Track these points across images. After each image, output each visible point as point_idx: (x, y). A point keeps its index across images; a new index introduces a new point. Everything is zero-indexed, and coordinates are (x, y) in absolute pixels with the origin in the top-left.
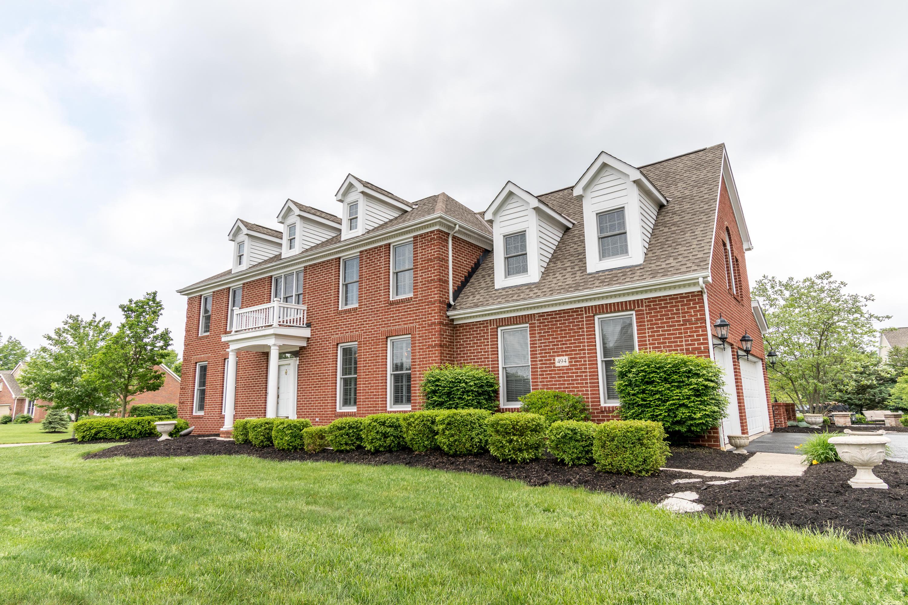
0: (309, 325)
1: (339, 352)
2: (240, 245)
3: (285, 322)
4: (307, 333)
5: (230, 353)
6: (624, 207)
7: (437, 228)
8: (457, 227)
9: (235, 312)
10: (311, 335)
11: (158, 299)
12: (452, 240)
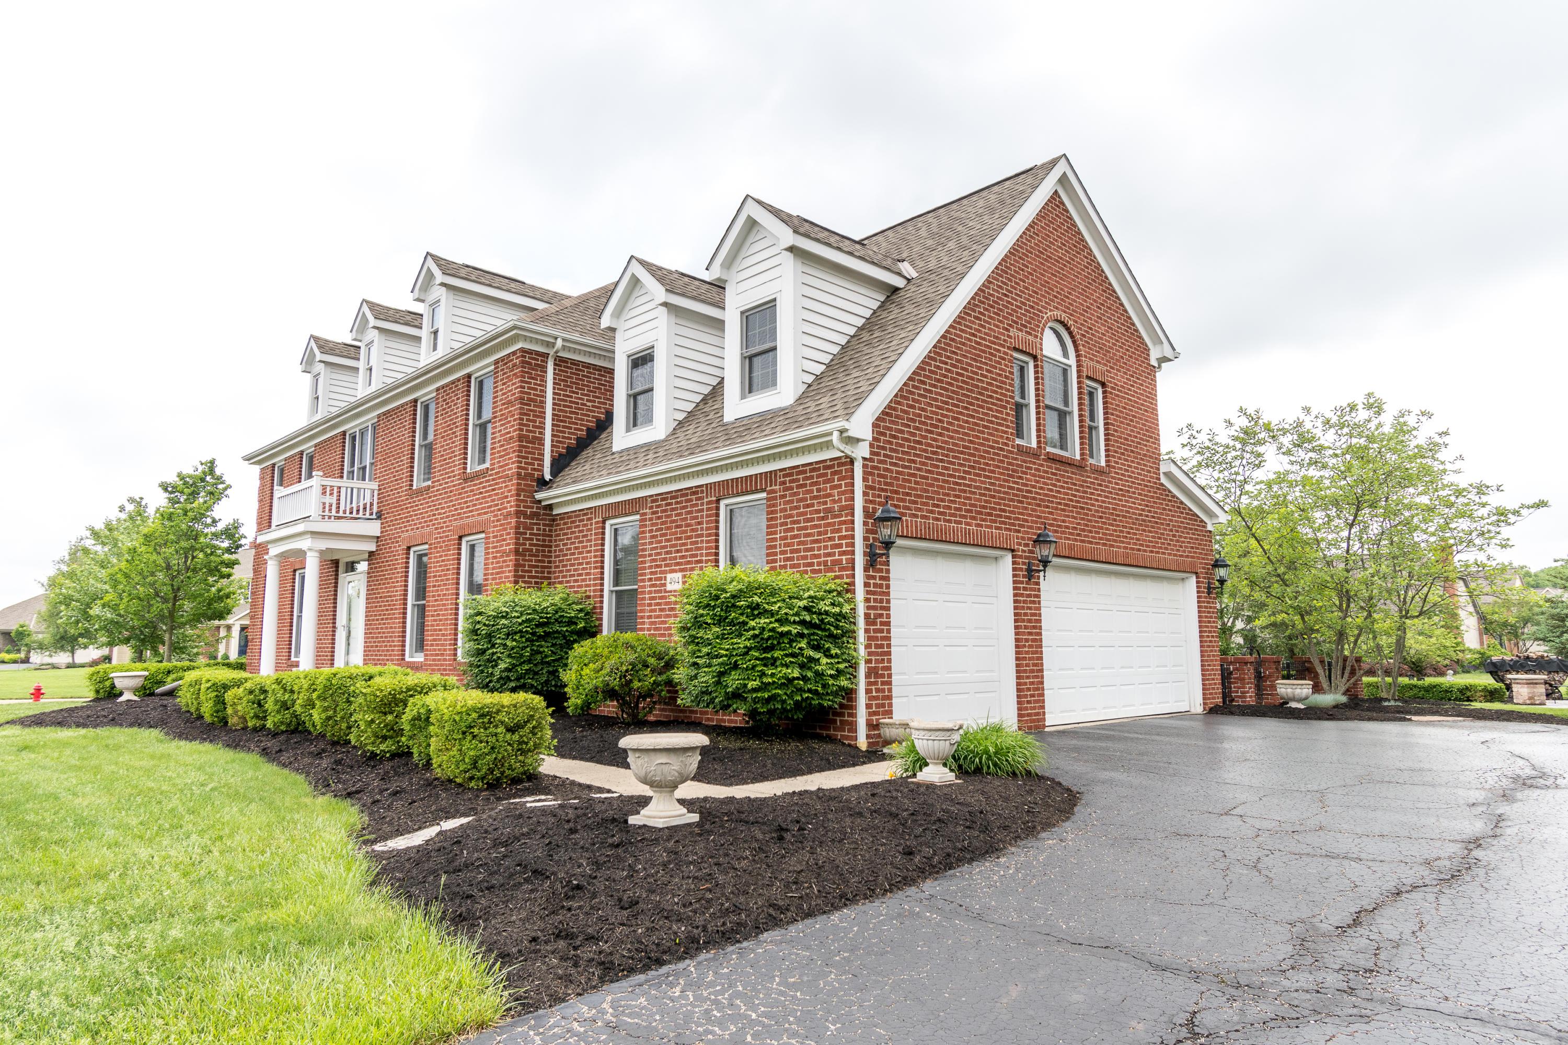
0: (379, 516)
1: (411, 561)
2: (316, 377)
3: (348, 512)
4: (374, 528)
5: (269, 562)
6: (775, 300)
7: (520, 345)
8: (559, 343)
9: (277, 495)
10: (382, 532)
11: (218, 472)
12: (555, 364)
